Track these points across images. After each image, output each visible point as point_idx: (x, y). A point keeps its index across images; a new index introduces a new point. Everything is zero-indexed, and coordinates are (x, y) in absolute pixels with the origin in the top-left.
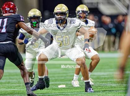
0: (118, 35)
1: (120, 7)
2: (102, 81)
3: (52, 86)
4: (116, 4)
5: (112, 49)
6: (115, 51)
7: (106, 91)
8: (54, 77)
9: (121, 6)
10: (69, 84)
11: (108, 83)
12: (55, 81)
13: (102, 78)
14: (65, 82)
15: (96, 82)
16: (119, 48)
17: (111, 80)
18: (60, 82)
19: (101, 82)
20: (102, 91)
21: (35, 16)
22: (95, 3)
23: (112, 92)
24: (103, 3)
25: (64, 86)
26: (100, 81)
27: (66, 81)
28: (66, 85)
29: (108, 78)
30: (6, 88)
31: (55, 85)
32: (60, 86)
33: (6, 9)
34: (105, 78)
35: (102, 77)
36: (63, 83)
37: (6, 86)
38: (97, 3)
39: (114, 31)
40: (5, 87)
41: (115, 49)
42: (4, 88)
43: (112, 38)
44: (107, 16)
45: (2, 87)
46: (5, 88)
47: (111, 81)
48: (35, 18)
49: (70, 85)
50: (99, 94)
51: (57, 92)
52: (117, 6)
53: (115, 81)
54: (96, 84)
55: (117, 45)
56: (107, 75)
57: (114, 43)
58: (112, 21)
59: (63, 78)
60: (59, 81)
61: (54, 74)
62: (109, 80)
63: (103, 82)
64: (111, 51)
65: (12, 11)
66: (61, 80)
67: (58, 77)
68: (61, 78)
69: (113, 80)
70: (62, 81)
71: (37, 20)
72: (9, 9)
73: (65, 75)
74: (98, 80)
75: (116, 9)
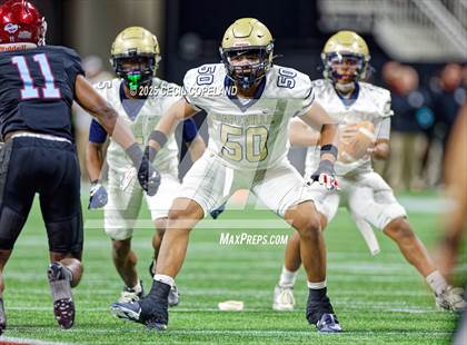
0: (439, 133)
1: (451, 33)
2: (376, 293)
3: (198, 304)
4: (441, 22)
5: (416, 181)
6: (427, 191)
7: (388, 330)
8: (205, 271)
9: (455, 33)
10: (255, 300)
11: (397, 302)
12: (210, 287)
13: (377, 284)
14: (244, 293)
15: (352, 295)
16: (443, 179)
17: (407, 293)
18: (225, 292)
19: (370, 298)
20: (374, 330)
21: (135, 53)
22: (363, 16)
23: (408, 334)
24: (391, 17)
25: (239, 306)
26: (367, 294)
27: (247, 287)
28: (248, 301)
29: (398, 286)
30: (34, 301)
31: (206, 302)
32: (223, 306)
33: (6, 29)
34: (385, 285)
35: (374, 279)
36: (237, 293)
37: (32, 294)
38: (373, 16)
39: (425, 118)
40: (30, 297)
41: (427, 182)
42: (24, 300)
43: (419, 144)
44: (406, 64)
45: (19, 299)
46: (29, 300)
47: (406, 298)
48: (136, 58)
49: (259, 304)
50: (360, 339)
51: (212, 325)
52: (443, 30)
53: (422, 297)
54: (352, 302)
55: (434, 169)
56: (395, 275)
57: (425, 160)
58: (422, 84)
59: (236, 277)
60: (221, 287)
61: (207, 260)
62: (399, 293)
63: (376, 299)
64: (413, 190)
65: (26, 34)
66: (231, 285)
67: (220, 271)
68: (230, 277)
69: (413, 294)
70: (234, 287)
71: (143, 67)
72: (16, 27)
73: (244, 266)
74: (360, 292)
75: (439, 40)
